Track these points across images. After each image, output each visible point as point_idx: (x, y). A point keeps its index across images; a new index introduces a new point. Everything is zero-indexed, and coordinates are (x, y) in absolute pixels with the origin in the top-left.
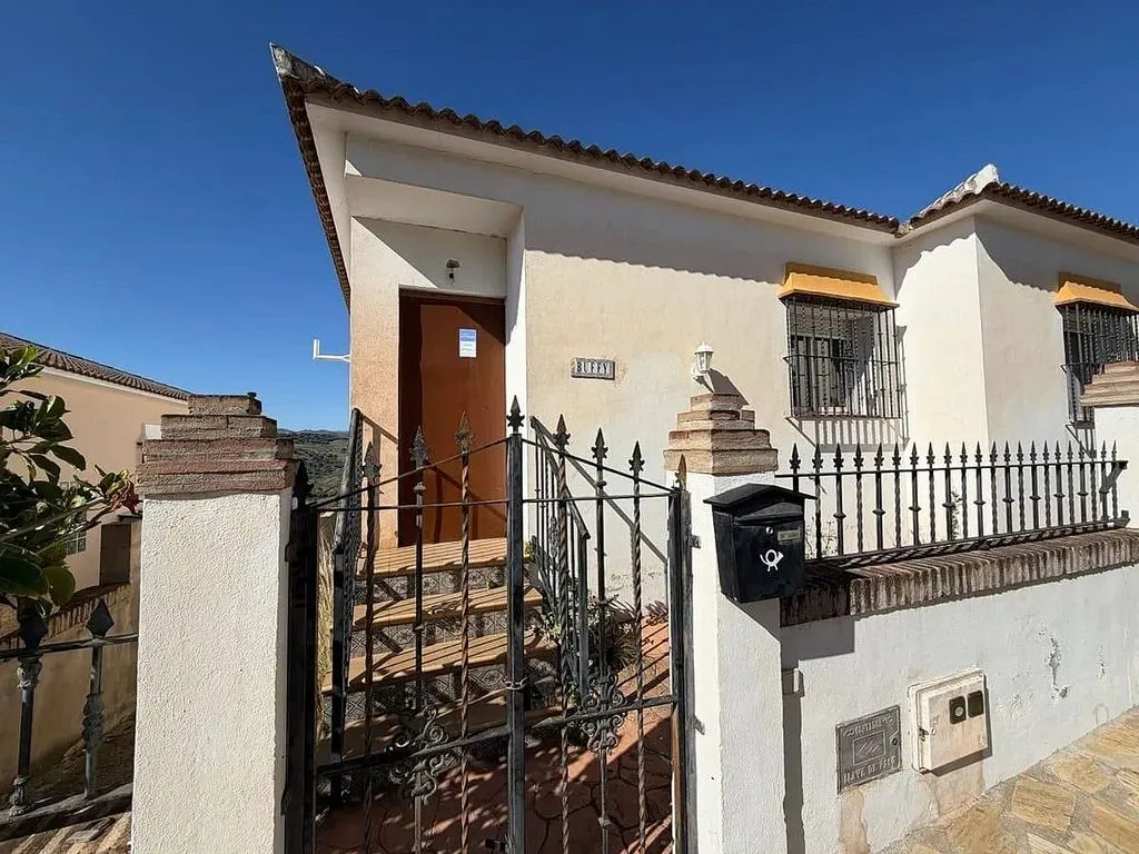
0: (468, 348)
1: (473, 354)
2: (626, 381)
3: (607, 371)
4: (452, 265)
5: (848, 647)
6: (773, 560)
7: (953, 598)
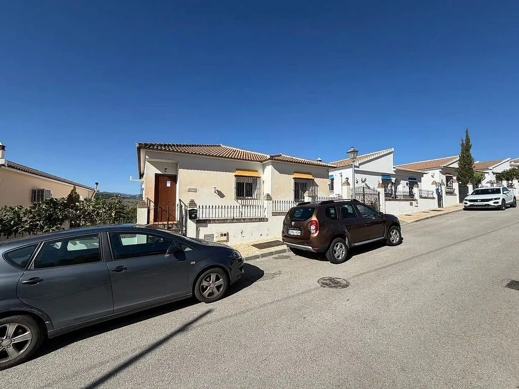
0: (169, 185)
1: (170, 186)
2: (198, 193)
3: (195, 191)
4: (166, 169)
5: (207, 227)
6: (193, 216)
7: (223, 223)
